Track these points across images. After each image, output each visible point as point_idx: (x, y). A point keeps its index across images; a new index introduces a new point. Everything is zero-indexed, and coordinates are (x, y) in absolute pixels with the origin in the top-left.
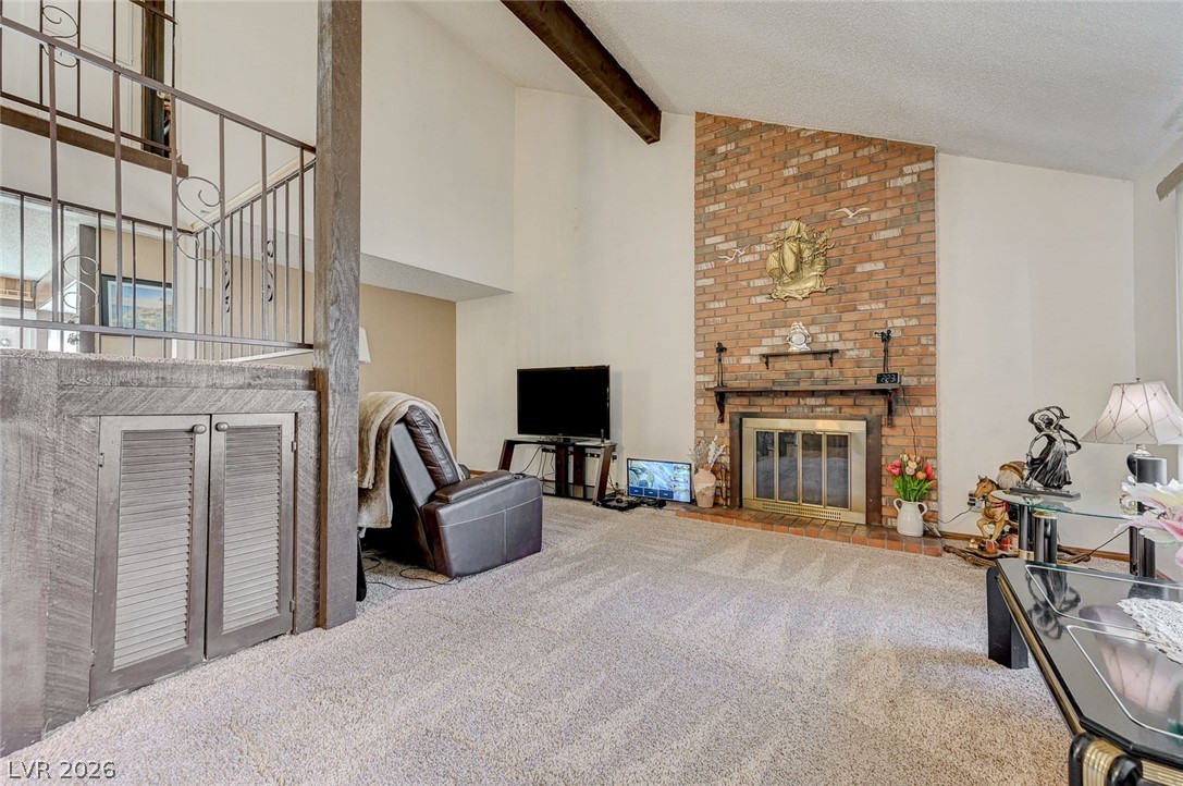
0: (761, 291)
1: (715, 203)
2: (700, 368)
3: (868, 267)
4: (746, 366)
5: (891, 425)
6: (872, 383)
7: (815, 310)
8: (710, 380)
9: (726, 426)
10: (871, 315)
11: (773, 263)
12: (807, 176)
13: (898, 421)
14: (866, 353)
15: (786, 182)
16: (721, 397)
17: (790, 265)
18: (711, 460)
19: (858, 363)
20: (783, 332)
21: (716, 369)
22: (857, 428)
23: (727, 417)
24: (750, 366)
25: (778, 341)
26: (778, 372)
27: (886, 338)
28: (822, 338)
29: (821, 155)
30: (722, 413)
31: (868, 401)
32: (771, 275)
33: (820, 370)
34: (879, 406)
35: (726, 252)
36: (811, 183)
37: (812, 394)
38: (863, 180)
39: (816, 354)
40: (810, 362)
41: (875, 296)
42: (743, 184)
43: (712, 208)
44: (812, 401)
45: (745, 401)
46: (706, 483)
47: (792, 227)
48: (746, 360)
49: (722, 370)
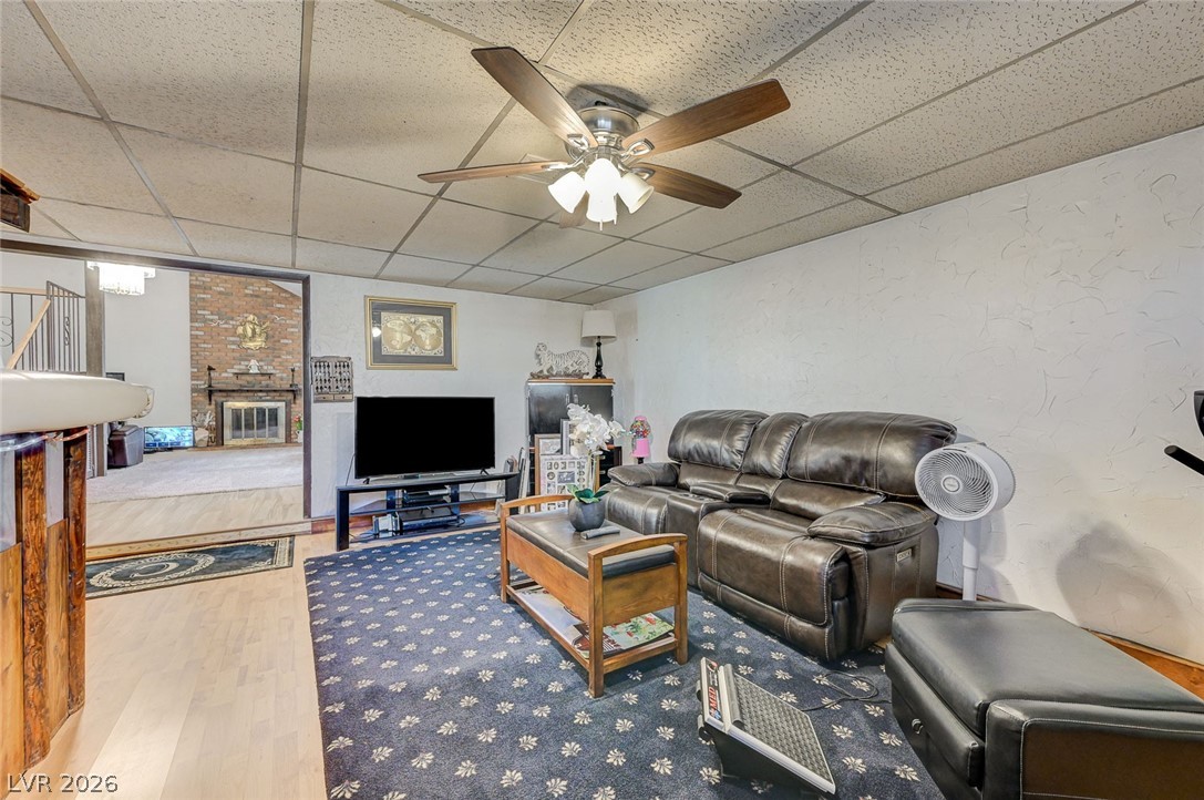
0: (233, 343)
1: (204, 293)
2: (194, 377)
3: (286, 341)
4: (224, 377)
5: (295, 403)
6: (287, 387)
7: (263, 355)
8: (203, 384)
9: (213, 406)
10: (286, 360)
11: (240, 330)
12: (257, 296)
13: (297, 402)
14: (285, 375)
15: (246, 295)
16: (211, 393)
17: (249, 333)
18: (206, 424)
19: (282, 379)
20: (246, 363)
21: (207, 378)
22: (281, 405)
23: (213, 402)
24: (227, 378)
25: (244, 367)
26: (243, 381)
27: (293, 370)
28: (265, 368)
29: (264, 289)
30: (210, 400)
31: (285, 394)
32: (239, 336)
33: (265, 382)
34: (290, 396)
35: (212, 320)
36: (259, 300)
37: (261, 391)
38: (283, 306)
39: (263, 374)
40: (261, 378)
41: (289, 353)
42: (222, 289)
43: (202, 296)
44: (260, 394)
45: (224, 394)
46: (203, 434)
47: (251, 317)
48: (224, 375)
49: (210, 379)
